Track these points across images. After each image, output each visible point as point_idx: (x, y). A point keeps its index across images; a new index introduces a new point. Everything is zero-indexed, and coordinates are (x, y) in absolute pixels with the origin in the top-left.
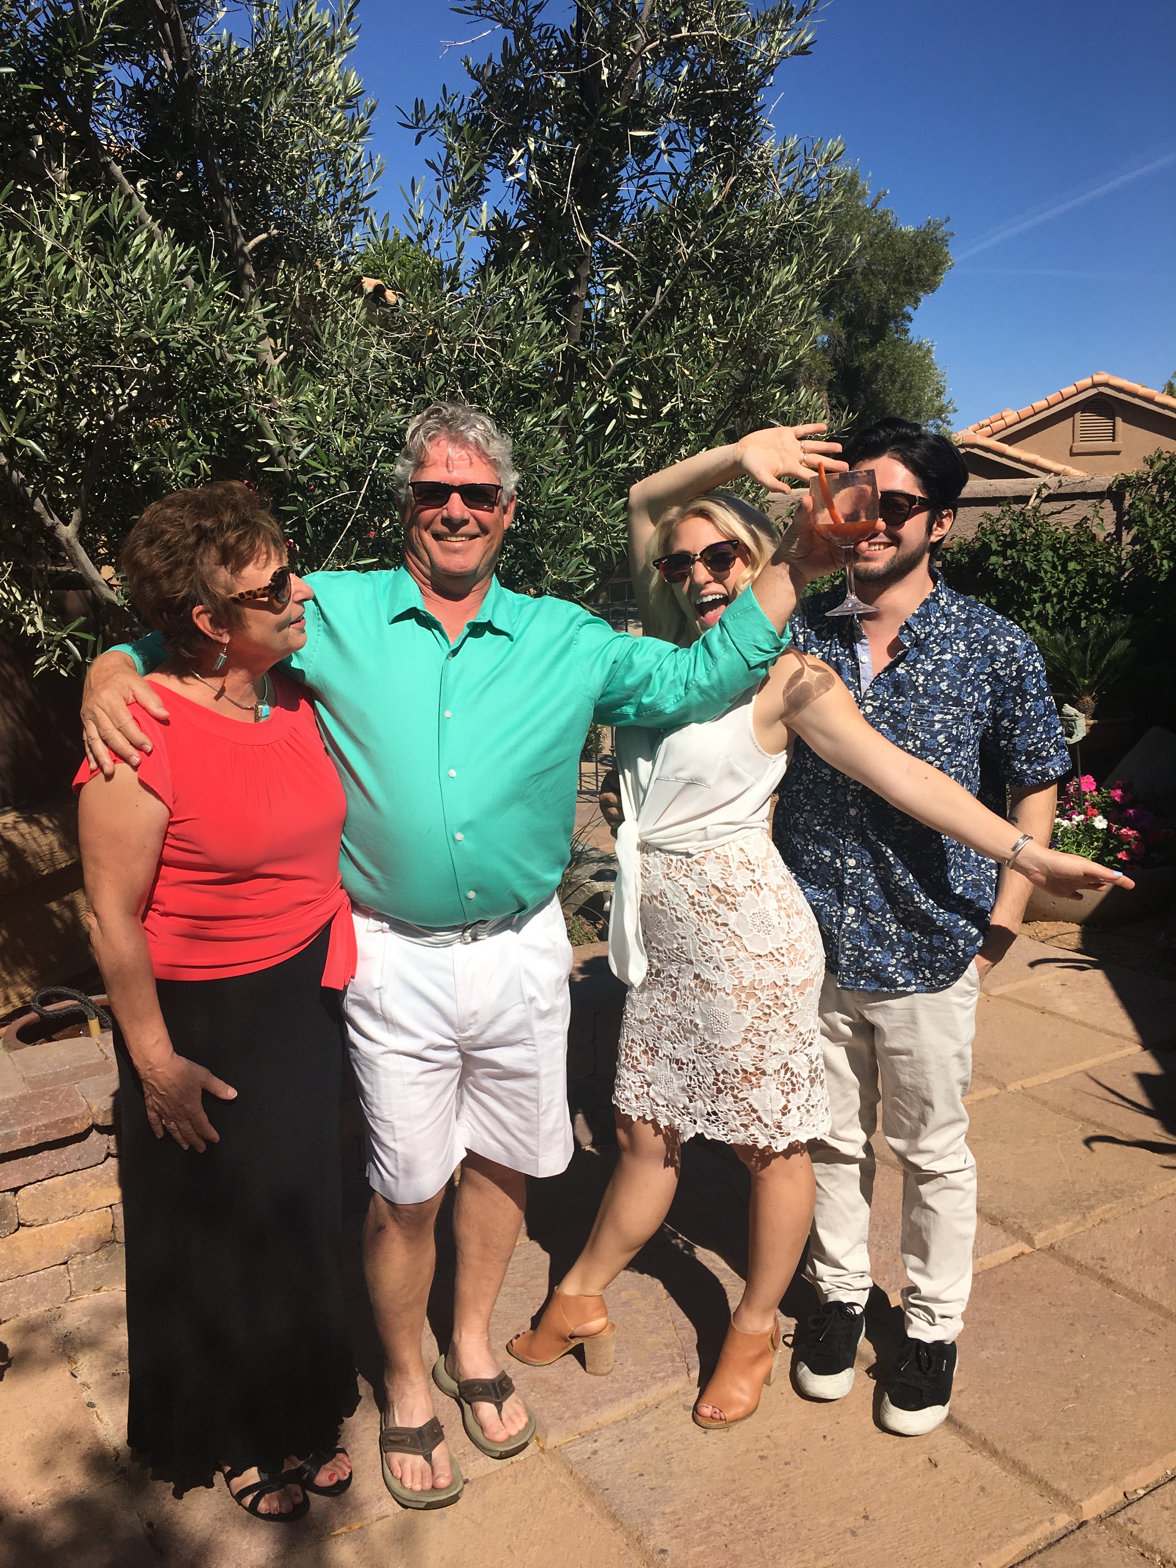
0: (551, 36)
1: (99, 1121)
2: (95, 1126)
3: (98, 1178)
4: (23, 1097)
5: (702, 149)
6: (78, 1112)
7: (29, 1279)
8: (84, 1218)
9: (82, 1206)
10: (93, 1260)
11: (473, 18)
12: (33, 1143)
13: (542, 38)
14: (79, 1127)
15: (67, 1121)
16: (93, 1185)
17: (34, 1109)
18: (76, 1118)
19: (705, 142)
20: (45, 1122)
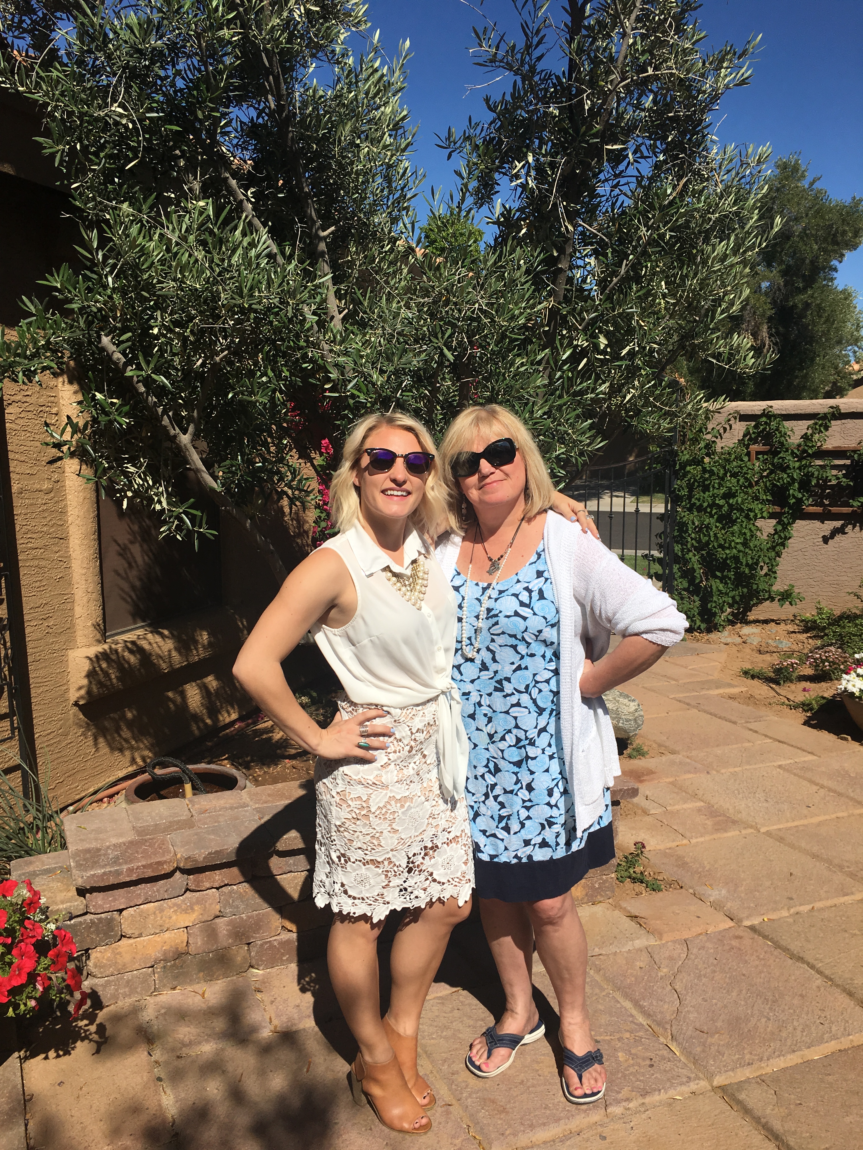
0: (549, 78)
1: (182, 865)
2: (178, 869)
3: (178, 906)
4: (131, 842)
5: (661, 157)
6: (167, 857)
7: (126, 976)
8: (167, 935)
9: (167, 926)
10: (171, 966)
11: (491, 69)
12: (134, 878)
13: (543, 80)
14: (167, 868)
15: (159, 863)
16: (175, 911)
17: (137, 852)
18: (165, 862)
19: (664, 152)
20: (144, 863)
